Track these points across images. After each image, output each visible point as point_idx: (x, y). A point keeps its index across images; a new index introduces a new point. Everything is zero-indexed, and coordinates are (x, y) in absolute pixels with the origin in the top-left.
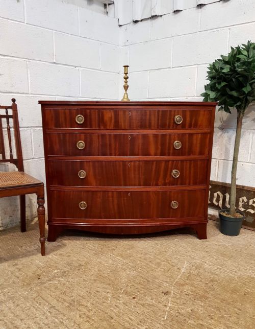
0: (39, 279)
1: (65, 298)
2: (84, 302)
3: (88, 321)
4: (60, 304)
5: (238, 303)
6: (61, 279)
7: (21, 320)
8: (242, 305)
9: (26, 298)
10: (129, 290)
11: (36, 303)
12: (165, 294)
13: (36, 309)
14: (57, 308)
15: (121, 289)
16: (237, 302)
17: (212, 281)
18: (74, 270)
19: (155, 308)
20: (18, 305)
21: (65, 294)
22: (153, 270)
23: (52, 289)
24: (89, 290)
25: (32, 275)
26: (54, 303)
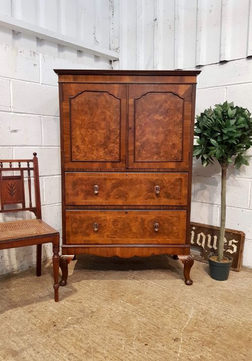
0: (55, 326)
1: (81, 345)
2: (100, 349)
4: (78, 351)
5: (244, 349)
6: (76, 326)
8: (247, 350)
9: (45, 345)
10: (141, 336)
11: (54, 350)
12: (175, 340)
13: (56, 357)
14: (75, 355)
15: (133, 336)
16: (242, 348)
17: (218, 327)
18: (87, 317)
19: (166, 354)
20: (38, 353)
21: (81, 340)
22: (162, 317)
23: (69, 336)
24: (103, 337)
25: (47, 322)
26: (72, 350)
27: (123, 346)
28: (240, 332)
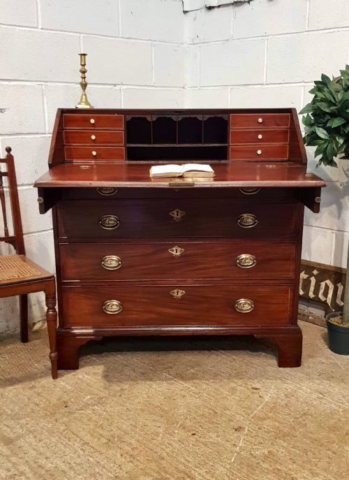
0: (66, 407)
2: (127, 438)
3: (132, 462)
4: (96, 440)
5: (334, 445)
6: (96, 408)
7: (47, 458)
8: (339, 447)
9: (51, 432)
10: (188, 424)
11: (63, 438)
12: (236, 430)
13: (65, 446)
14: (91, 445)
15: (177, 423)
16: (333, 442)
18: (114, 396)
19: (221, 448)
20: (40, 441)
21: (102, 427)
22: (223, 398)
23: (85, 420)
24: (133, 423)
25: (56, 402)
26: (88, 438)
27: (161, 435)
28: (336, 423)
